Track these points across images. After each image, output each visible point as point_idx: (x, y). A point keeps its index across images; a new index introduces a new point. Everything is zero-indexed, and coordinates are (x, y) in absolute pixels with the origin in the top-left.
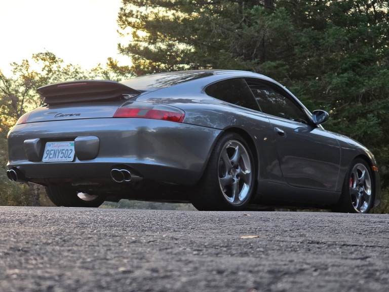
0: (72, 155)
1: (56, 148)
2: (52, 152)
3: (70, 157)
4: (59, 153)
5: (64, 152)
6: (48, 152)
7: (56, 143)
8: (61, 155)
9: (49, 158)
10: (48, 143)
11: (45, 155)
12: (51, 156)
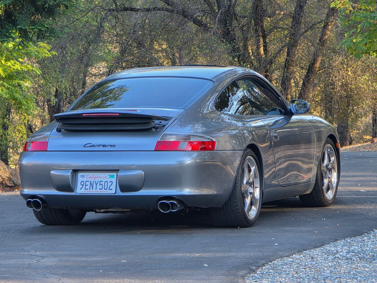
0: (113, 187)
1: (92, 180)
2: (88, 183)
3: (112, 189)
4: (96, 184)
5: (103, 183)
6: (82, 183)
7: (91, 174)
8: (99, 187)
9: (85, 189)
10: (80, 174)
11: (79, 186)
12: (87, 187)
